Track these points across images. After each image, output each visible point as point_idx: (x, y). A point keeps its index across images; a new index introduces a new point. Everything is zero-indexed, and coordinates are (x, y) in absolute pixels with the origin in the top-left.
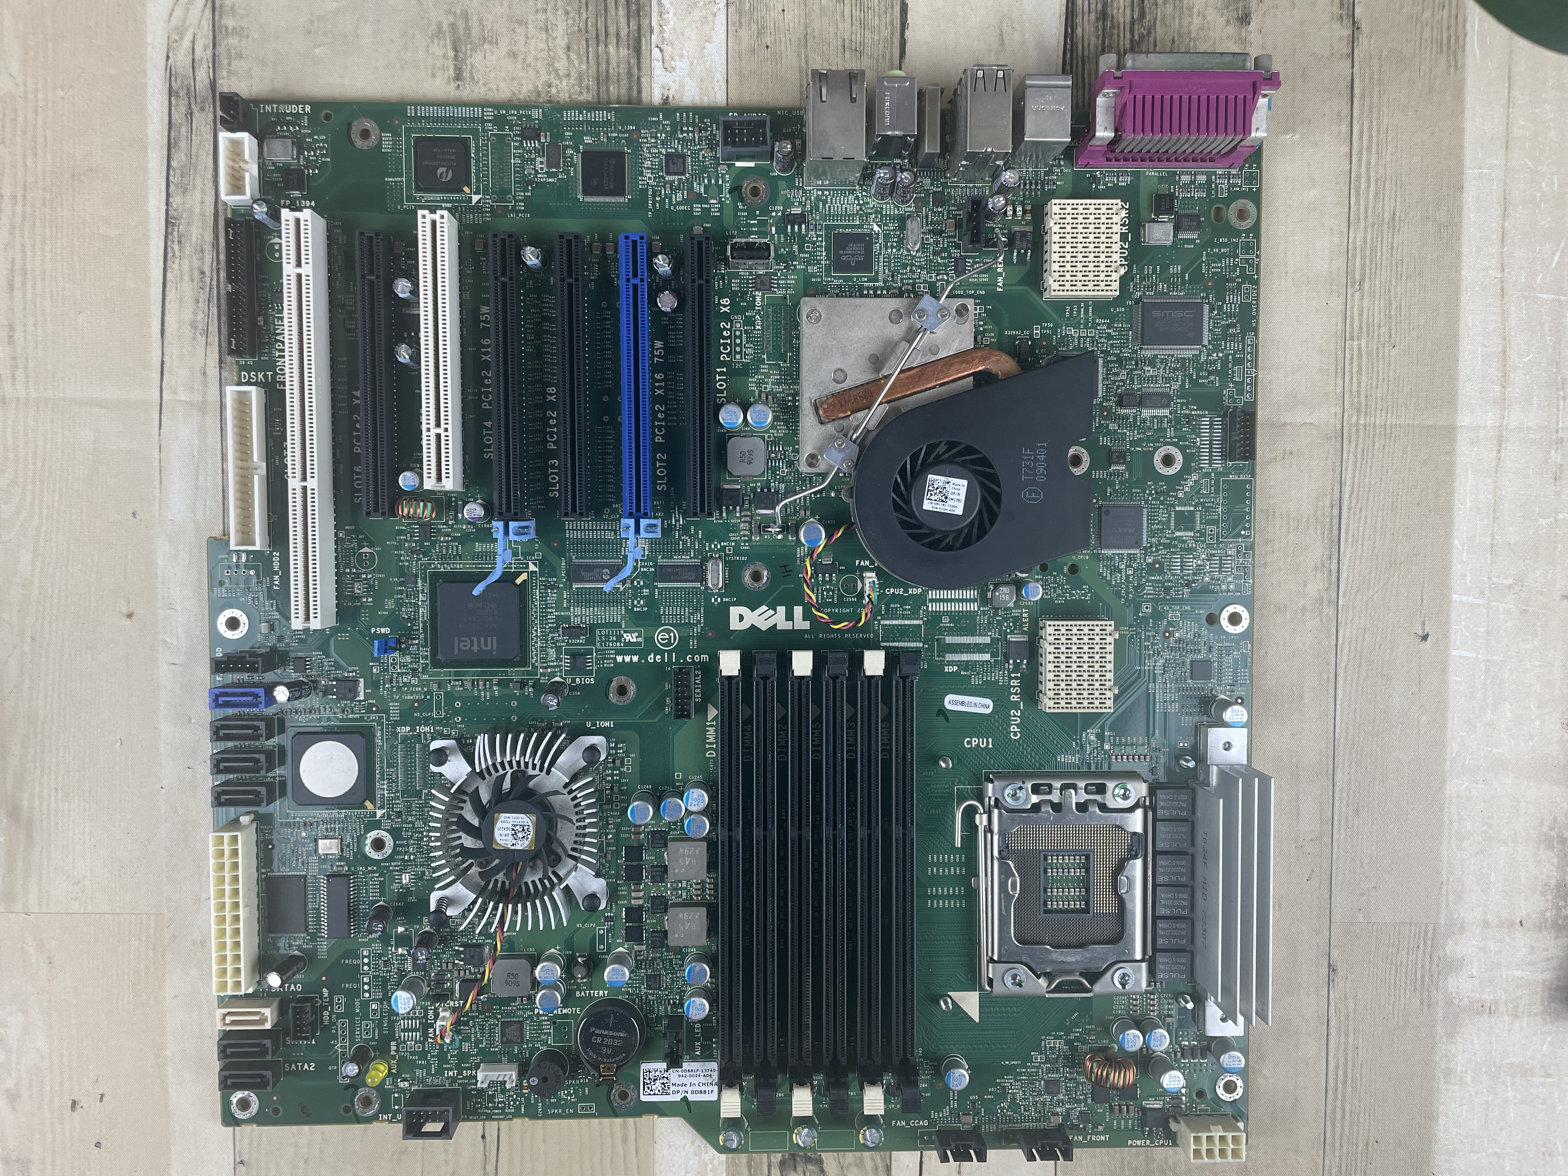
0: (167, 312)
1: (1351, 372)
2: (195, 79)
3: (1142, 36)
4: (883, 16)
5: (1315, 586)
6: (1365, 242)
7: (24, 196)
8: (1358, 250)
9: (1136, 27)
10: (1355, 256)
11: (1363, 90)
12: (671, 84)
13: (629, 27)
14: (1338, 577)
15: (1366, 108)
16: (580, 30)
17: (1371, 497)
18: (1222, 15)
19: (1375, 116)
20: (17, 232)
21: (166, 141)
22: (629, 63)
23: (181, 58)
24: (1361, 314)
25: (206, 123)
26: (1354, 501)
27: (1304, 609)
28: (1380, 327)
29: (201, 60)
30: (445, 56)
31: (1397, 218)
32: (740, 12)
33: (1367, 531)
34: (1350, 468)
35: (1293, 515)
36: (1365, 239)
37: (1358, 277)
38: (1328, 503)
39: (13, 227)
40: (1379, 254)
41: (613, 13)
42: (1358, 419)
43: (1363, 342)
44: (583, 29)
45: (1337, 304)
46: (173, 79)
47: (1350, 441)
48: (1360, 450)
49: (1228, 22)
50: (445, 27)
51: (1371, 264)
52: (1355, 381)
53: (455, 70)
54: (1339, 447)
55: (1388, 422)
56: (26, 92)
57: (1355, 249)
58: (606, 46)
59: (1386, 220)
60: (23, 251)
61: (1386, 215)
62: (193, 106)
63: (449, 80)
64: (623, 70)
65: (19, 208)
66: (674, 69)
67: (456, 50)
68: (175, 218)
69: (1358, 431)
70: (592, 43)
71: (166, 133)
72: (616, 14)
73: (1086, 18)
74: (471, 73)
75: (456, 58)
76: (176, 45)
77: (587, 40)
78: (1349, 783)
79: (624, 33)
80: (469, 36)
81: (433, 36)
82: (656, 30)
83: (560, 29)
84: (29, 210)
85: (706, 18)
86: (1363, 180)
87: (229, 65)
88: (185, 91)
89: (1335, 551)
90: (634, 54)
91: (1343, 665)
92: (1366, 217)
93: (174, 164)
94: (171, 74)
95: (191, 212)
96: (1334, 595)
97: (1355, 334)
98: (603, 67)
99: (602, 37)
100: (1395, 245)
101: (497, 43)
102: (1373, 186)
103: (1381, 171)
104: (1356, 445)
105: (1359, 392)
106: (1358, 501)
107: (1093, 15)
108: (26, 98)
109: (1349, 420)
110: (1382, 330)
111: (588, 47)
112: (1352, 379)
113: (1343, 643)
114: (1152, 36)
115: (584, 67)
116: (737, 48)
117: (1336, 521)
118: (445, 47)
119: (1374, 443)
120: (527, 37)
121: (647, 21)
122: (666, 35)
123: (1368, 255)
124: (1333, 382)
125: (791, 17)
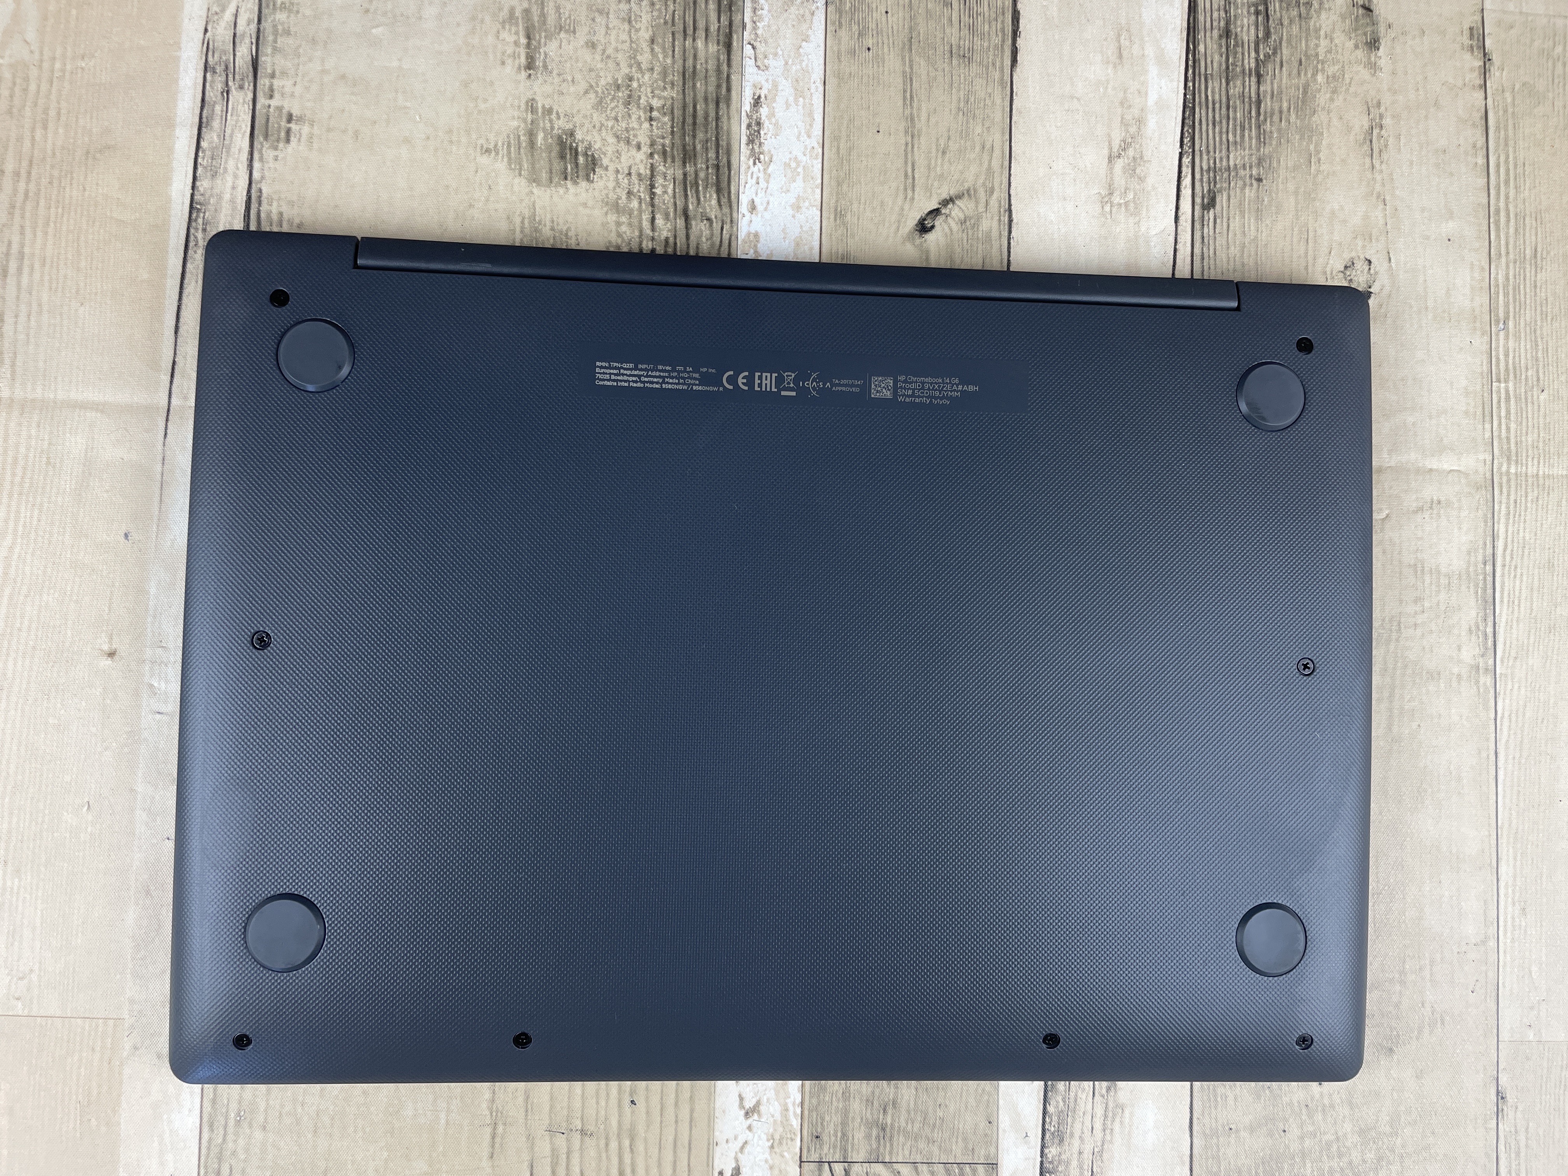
0: (183, 307)
1: (1500, 417)
2: (234, 55)
3: (1267, 56)
4: (994, 23)
5: (1469, 652)
6: (1507, 279)
7: (29, 173)
8: (1501, 286)
9: (1261, 47)
10: (1498, 293)
11: (1498, 122)
12: (763, 82)
13: (719, 21)
14: (1495, 642)
15: (1502, 141)
16: (666, 23)
17: (1526, 551)
18: (1350, 38)
19: (1511, 150)
20: (17, 212)
21: (197, 120)
22: (718, 60)
23: (221, 33)
24: (1507, 355)
25: (244, 102)
26: (1508, 558)
27: (1459, 676)
28: (1527, 369)
29: (243, 35)
30: (516, 43)
31: (1539, 255)
32: (840, 11)
33: (1523, 592)
34: (1503, 520)
35: (1443, 570)
36: (1507, 275)
37: (1501, 315)
38: (1480, 558)
39: (13, 207)
40: (1522, 292)
41: (703, 6)
42: (1509, 468)
43: (1511, 385)
44: (670, 22)
45: (1480, 342)
46: (210, 54)
47: (1501, 491)
48: (1512, 502)
49: (1356, 47)
50: (518, 13)
51: (1515, 302)
52: (1504, 427)
53: (527, 58)
54: (1489, 497)
55: (1541, 473)
56: (41, 61)
57: (1498, 286)
58: (694, 40)
59: (1528, 257)
60: (22, 233)
61: (1528, 252)
62: (230, 83)
63: (519, 68)
64: (712, 65)
65: (22, 185)
66: (767, 68)
67: (528, 37)
68: (200, 204)
69: (1509, 481)
70: (679, 37)
71: (198, 111)
72: (706, 8)
73: (1208, 34)
74: (545, 62)
75: (528, 45)
76: (216, 17)
77: (673, 34)
78: (1515, 877)
79: (713, 28)
80: (544, 23)
81: (504, 22)
82: (749, 26)
83: (644, 20)
84: (32, 187)
85: (803, 16)
86: (1503, 214)
87: (275, 41)
88: (223, 67)
89: (1490, 612)
90: (723, 50)
91: (1504, 741)
92: (1508, 253)
93: (204, 144)
94: (208, 48)
95: (220, 197)
96: (1491, 662)
97: (1502, 377)
98: (690, 62)
99: (690, 31)
100: (1538, 285)
101: (574, 32)
102: (1512, 221)
103: (1521, 206)
104: (1509, 495)
105: (1508, 438)
106: (1512, 558)
107: (1216, 33)
108: (40, 67)
109: (1500, 468)
110: (1530, 373)
111: (674, 40)
112: (1500, 424)
113: (1502, 718)
114: (1279, 56)
115: (669, 61)
116: (836, 49)
117: (1489, 579)
118: (517, 33)
119: (1526, 493)
120: (607, 27)
121: (740, 17)
122: (759, 32)
123: (1511, 292)
124: (1480, 427)
125: (895, 19)
